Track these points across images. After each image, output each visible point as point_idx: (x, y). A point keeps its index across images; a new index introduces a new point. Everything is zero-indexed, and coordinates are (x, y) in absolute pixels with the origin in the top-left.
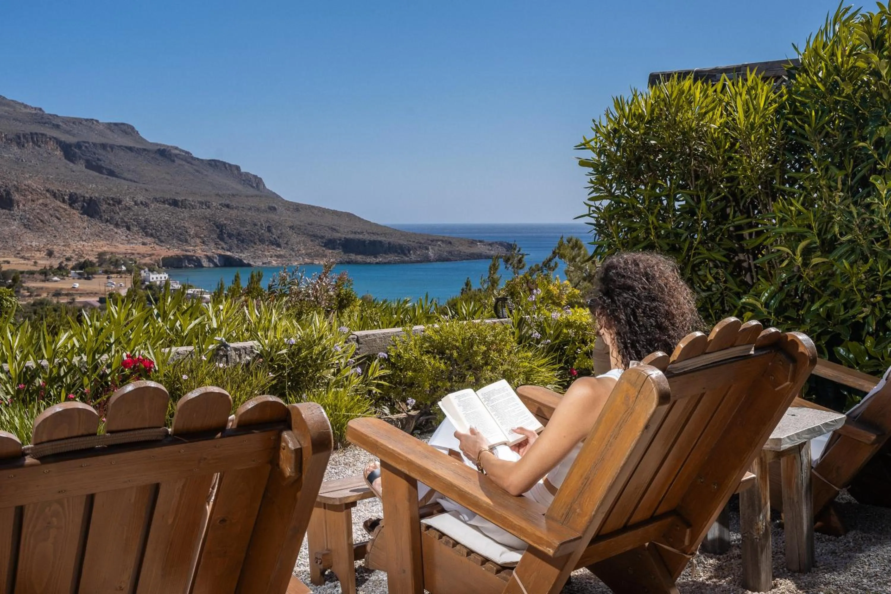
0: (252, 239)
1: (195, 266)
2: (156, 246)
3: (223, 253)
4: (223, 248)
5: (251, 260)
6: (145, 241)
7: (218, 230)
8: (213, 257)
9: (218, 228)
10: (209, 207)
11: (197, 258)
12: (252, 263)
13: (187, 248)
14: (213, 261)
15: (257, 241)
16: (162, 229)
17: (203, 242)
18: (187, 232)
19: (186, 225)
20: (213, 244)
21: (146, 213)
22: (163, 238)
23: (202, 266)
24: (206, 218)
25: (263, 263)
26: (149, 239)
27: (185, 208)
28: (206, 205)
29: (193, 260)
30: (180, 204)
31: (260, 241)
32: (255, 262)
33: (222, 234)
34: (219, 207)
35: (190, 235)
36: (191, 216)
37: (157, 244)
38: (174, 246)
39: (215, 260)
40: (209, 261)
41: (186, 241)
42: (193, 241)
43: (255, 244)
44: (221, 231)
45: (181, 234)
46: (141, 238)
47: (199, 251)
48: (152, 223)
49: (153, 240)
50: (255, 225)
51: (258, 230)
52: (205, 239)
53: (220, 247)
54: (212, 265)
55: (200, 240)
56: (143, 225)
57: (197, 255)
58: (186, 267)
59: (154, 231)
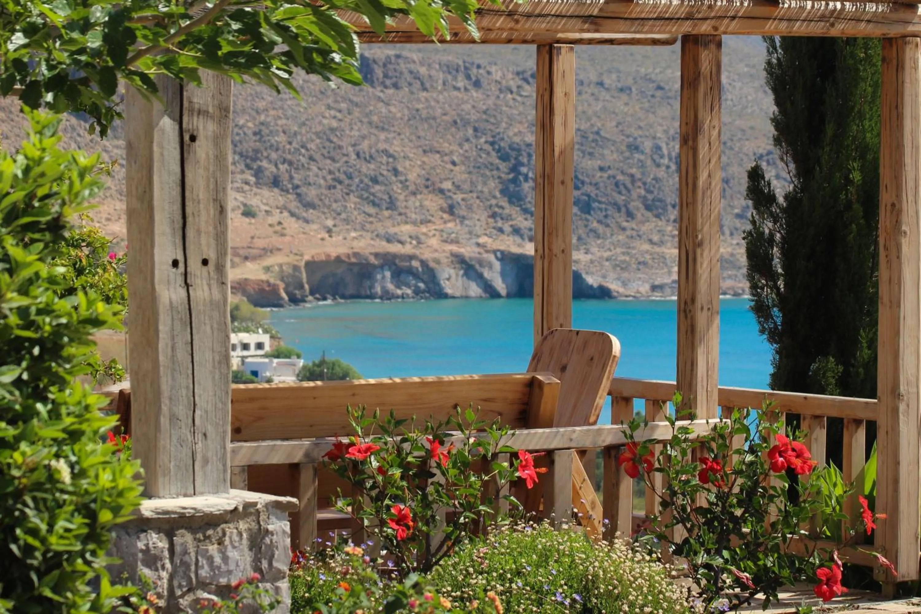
0: (620, 199)
1: (417, 292)
2: (292, 225)
3: (515, 250)
4: (516, 231)
5: (612, 275)
6: (254, 202)
7: (503, 166)
8: (481, 263)
9: (504, 158)
10: (477, 84)
11: (424, 263)
12: (614, 286)
13: (392, 230)
14: (480, 276)
15: (636, 205)
16: (311, 158)
17: (451, 210)
18: (396, 172)
19: (396, 148)
20: (484, 216)
21: (261, 105)
22: (311, 193)
23: (441, 295)
24: (466, 123)
25: (654, 288)
26: (266, 192)
27: (396, 86)
28: (468, 77)
29: (411, 271)
30: (379, 72)
31: (648, 208)
32: (624, 284)
33: (514, 181)
34: (513, 85)
35: (404, 184)
36: (415, 115)
37: (292, 214)
38: (347, 221)
39: (487, 274)
40: (466, 274)
41: (392, 205)
42: (414, 202)
43: (630, 215)
44: (514, 169)
45: (375, 181)
46: (239, 190)
47: (434, 242)
48: (281, 138)
49: (281, 201)
50: (634, 148)
51: (642, 165)
52: (458, 197)
53: (507, 228)
54: (475, 290)
55: (441, 202)
56: (250, 144)
57: (427, 255)
58: (387, 296)
59: (283, 168)
